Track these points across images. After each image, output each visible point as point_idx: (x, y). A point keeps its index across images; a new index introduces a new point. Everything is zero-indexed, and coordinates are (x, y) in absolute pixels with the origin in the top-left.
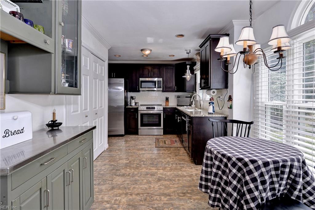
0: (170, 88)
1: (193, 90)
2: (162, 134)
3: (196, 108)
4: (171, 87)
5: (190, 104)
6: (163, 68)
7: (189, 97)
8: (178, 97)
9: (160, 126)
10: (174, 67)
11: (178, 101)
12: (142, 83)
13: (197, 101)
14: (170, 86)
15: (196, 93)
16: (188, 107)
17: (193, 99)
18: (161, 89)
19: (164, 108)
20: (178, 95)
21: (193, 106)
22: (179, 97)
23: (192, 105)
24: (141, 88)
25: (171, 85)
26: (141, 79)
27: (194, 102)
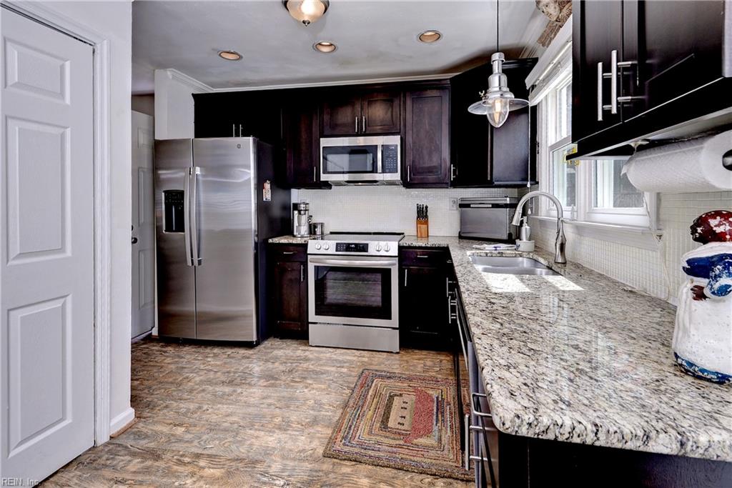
0: (430, 170)
1: (523, 176)
2: (396, 348)
3: (535, 257)
4: (435, 167)
5: (510, 235)
6: (405, 97)
7: (506, 206)
8: (461, 206)
9: (388, 317)
10: (447, 91)
11: (463, 221)
12: (330, 157)
13: (543, 223)
14: (432, 165)
15: (537, 189)
16: (503, 246)
17: (524, 214)
18: (397, 177)
19: (401, 248)
20: (462, 199)
21: (524, 244)
22: (468, 206)
23: (517, 241)
24: (325, 172)
25: (435, 162)
26: (325, 142)
27: (525, 228)
